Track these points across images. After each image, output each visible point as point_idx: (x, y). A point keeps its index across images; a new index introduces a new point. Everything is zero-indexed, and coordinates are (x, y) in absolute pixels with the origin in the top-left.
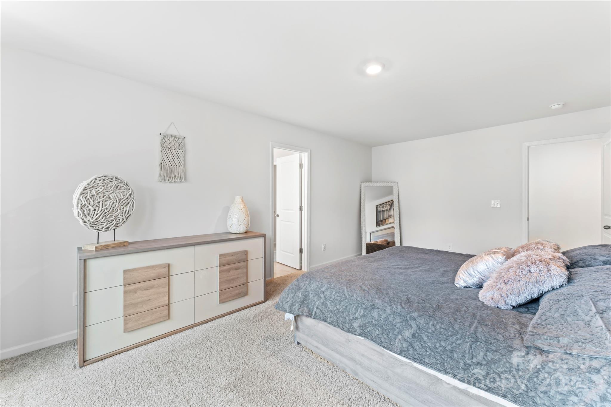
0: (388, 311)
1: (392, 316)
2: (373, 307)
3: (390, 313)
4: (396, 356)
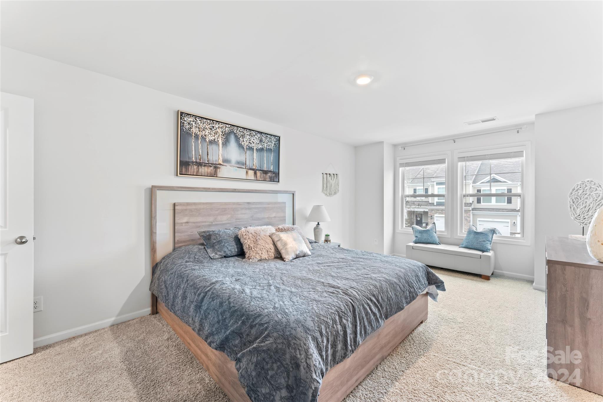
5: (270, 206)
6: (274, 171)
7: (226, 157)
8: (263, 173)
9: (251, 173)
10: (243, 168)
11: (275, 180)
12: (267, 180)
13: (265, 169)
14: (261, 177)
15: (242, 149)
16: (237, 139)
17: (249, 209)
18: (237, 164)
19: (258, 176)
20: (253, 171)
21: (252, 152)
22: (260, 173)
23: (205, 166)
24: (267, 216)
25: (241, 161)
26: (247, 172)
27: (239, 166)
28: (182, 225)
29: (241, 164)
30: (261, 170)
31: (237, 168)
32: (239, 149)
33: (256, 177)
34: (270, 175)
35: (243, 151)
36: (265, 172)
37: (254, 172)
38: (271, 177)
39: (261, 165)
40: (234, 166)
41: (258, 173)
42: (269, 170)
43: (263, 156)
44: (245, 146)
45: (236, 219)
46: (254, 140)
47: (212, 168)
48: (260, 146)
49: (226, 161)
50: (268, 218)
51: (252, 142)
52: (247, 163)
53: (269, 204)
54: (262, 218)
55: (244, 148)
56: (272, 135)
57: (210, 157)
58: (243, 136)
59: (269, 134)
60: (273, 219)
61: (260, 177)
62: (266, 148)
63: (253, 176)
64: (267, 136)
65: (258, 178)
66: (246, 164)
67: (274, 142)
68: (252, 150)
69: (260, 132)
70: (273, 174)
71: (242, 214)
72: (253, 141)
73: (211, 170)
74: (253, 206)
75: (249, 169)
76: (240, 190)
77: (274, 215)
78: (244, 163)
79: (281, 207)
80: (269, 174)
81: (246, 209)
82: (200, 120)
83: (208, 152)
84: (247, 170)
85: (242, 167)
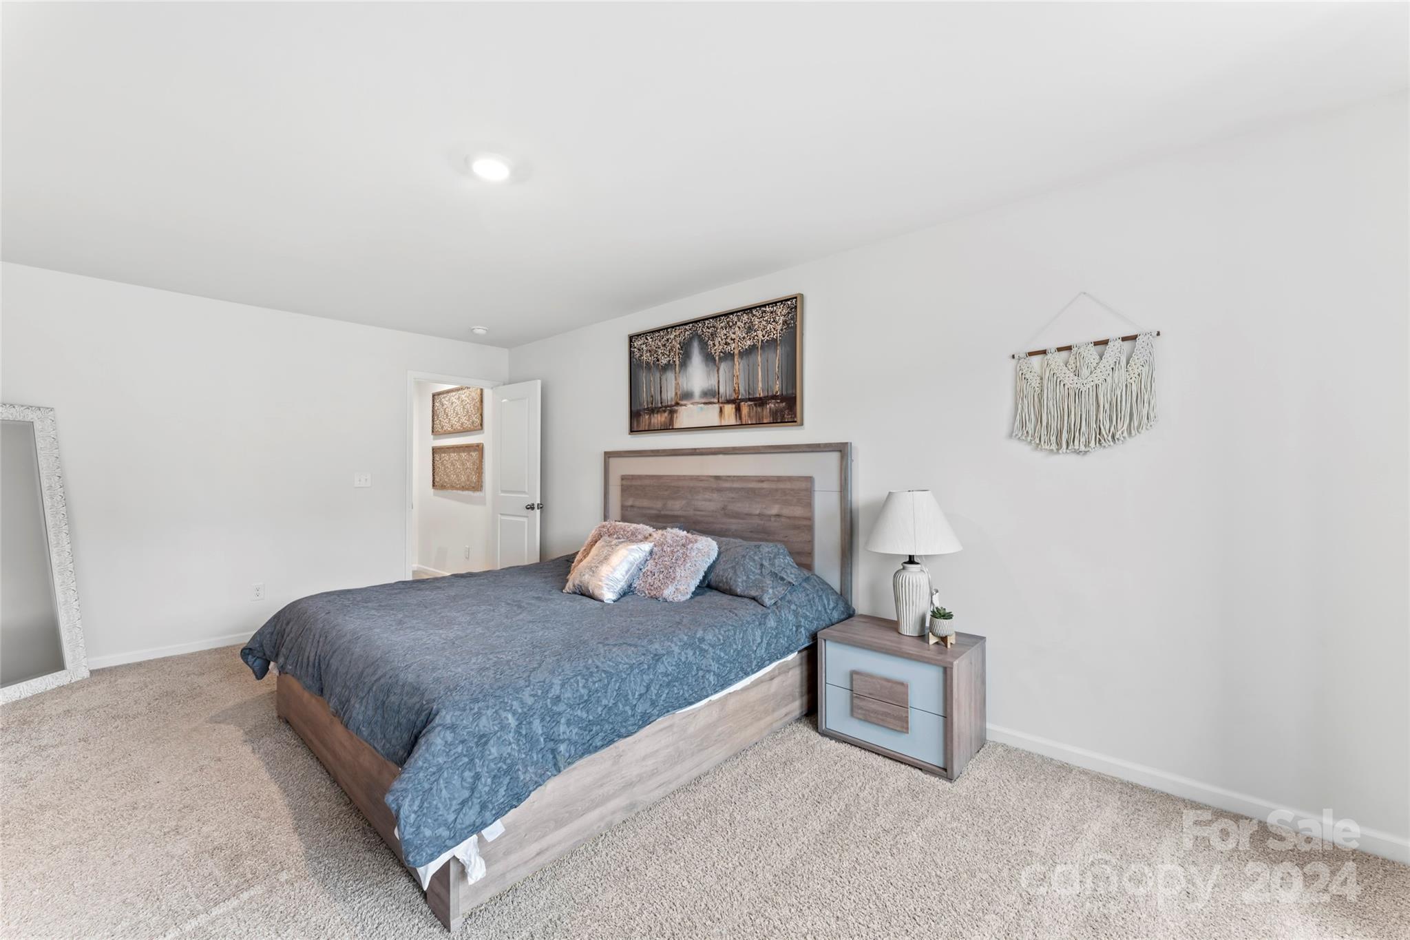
0: (676, 650)
1: (683, 653)
2: (657, 658)
3: (679, 651)
4: (732, 691)
5: (765, 485)
6: (784, 393)
7: (685, 389)
8: (755, 405)
9: (730, 409)
10: (714, 403)
11: (787, 417)
12: (765, 421)
13: (760, 393)
14: (752, 415)
15: (711, 364)
16: (704, 345)
17: (719, 490)
18: (703, 398)
19: (743, 416)
20: (734, 406)
21: (730, 363)
22: (749, 406)
23: (658, 412)
24: (757, 512)
25: (710, 388)
26: (721, 410)
27: (707, 401)
28: (627, 510)
29: (711, 396)
30: (750, 400)
31: (702, 405)
32: (707, 365)
33: (740, 418)
34: (773, 406)
35: (714, 367)
36: (760, 402)
37: (736, 408)
38: (777, 411)
39: (751, 385)
40: (698, 403)
41: (745, 409)
42: (770, 394)
43: (755, 365)
44: (717, 354)
45: (695, 510)
46: (734, 333)
47: (666, 414)
48: (749, 343)
49: (687, 396)
50: (759, 515)
51: (732, 339)
52: (722, 390)
53: (762, 481)
54: (747, 514)
55: (715, 360)
56: (776, 303)
57: (664, 396)
58: (713, 335)
59: (768, 305)
60: (773, 519)
61: (749, 416)
62: (762, 341)
63: (733, 417)
64: (765, 312)
65: (745, 419)
66: (719, 394)
67: (782, 318)
68: (730, 357)
69: (747, 310)
70: (781, 402)
71: (705, 500)
72: (733, 336)
73: (666, 418)
74: (727, 485)
75: (725, 403)
76: (704, 451)
77: (775, 510)
78: (715, 391)
79: (802, 489)
80: (771, 405)
81: (713, 490)
82: (652, 338)
83: (661, 388)
84: (721, 405)
85: (712, 400)
